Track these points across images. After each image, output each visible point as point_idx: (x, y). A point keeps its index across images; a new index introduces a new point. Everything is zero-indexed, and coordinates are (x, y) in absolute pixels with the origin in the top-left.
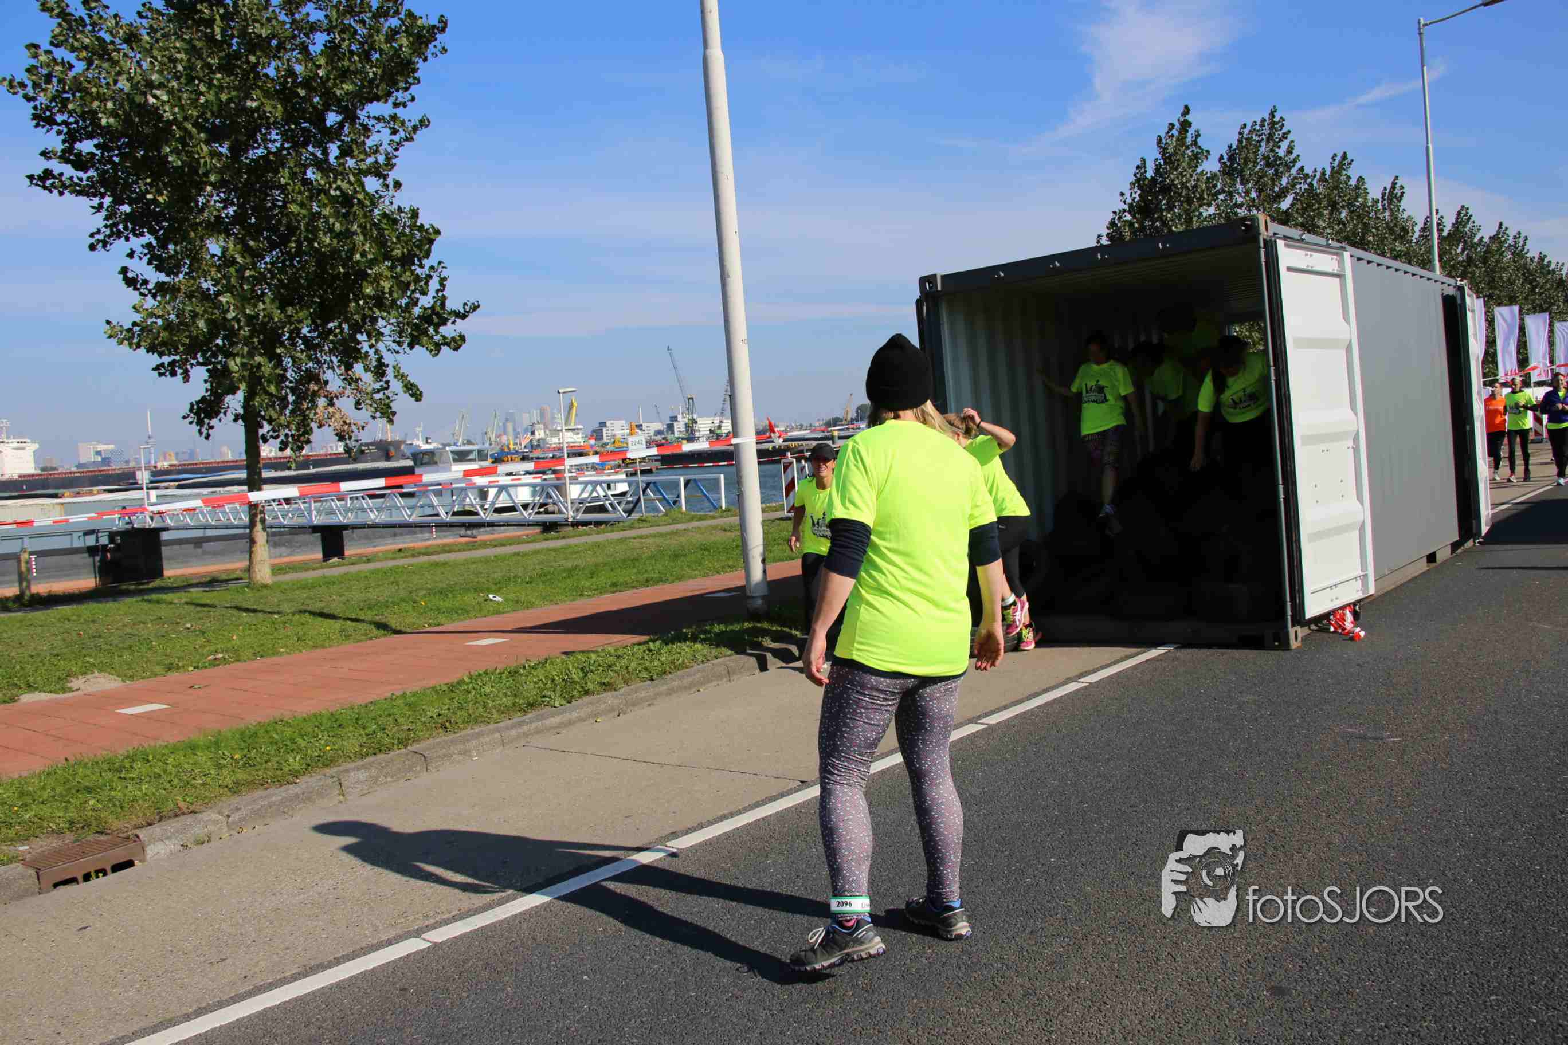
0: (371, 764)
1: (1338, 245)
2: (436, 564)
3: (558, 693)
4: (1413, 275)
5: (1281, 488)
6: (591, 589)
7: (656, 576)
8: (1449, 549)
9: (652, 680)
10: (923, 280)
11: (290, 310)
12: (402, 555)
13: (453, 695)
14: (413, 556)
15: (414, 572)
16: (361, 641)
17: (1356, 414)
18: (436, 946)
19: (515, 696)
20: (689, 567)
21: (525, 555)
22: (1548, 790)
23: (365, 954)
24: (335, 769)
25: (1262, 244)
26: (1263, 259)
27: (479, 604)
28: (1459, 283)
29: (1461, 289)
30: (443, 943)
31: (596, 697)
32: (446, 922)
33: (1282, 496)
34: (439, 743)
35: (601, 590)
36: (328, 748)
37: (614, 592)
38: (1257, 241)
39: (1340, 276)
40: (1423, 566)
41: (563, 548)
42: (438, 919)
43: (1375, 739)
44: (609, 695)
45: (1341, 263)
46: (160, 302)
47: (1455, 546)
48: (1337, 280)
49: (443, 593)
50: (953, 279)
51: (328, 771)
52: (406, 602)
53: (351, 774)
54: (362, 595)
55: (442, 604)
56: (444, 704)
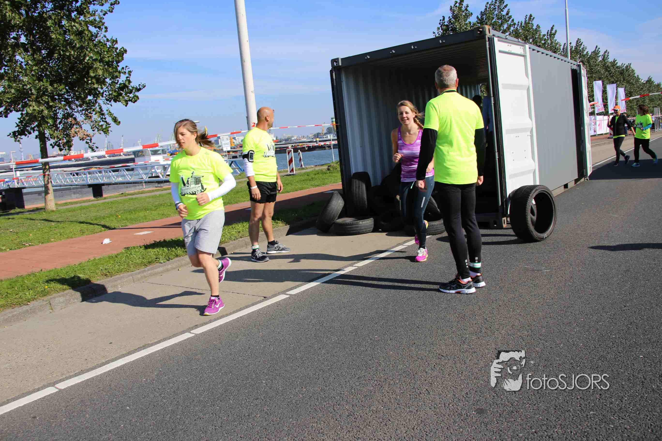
0: (66, 294)
1: (523, 42)
2: (132, 199)
3: (164, 256)
4: (559, 58)
7: (227, 201)
8: (574, 181)
10: (333, 61)
11: (55, 85)
12: (122, 195)
13: (116, 259)
14: (125, 196)
15: (121, 203)
16: (89, 234)
17: (531, 120)
18: (60, 391)
19: (143, 258)
20: (242, 197)
22: (618, 295)
23: (23, 397)
25: (487, 40)
26: (488, 46)
27: (145, 216)
28: (578, 64)
29: (579, 66)
30: (64, 389)
32: (70, 377)
34: (102, 283)
36: (46, 287)
38: (485, 38)
39: (524, 56)
40: (562, 189)
42: (67, 375)
43: (538, 270)
45: (525, 50)
47: (576, 181)
48: (522, 58)
49: (130, 212)
50: (347, 60)
51: (45, 298)
52: (113, 216)
53: (57, 299)
54: (95, 214)
55: (129, 217)
56: (110, 263)
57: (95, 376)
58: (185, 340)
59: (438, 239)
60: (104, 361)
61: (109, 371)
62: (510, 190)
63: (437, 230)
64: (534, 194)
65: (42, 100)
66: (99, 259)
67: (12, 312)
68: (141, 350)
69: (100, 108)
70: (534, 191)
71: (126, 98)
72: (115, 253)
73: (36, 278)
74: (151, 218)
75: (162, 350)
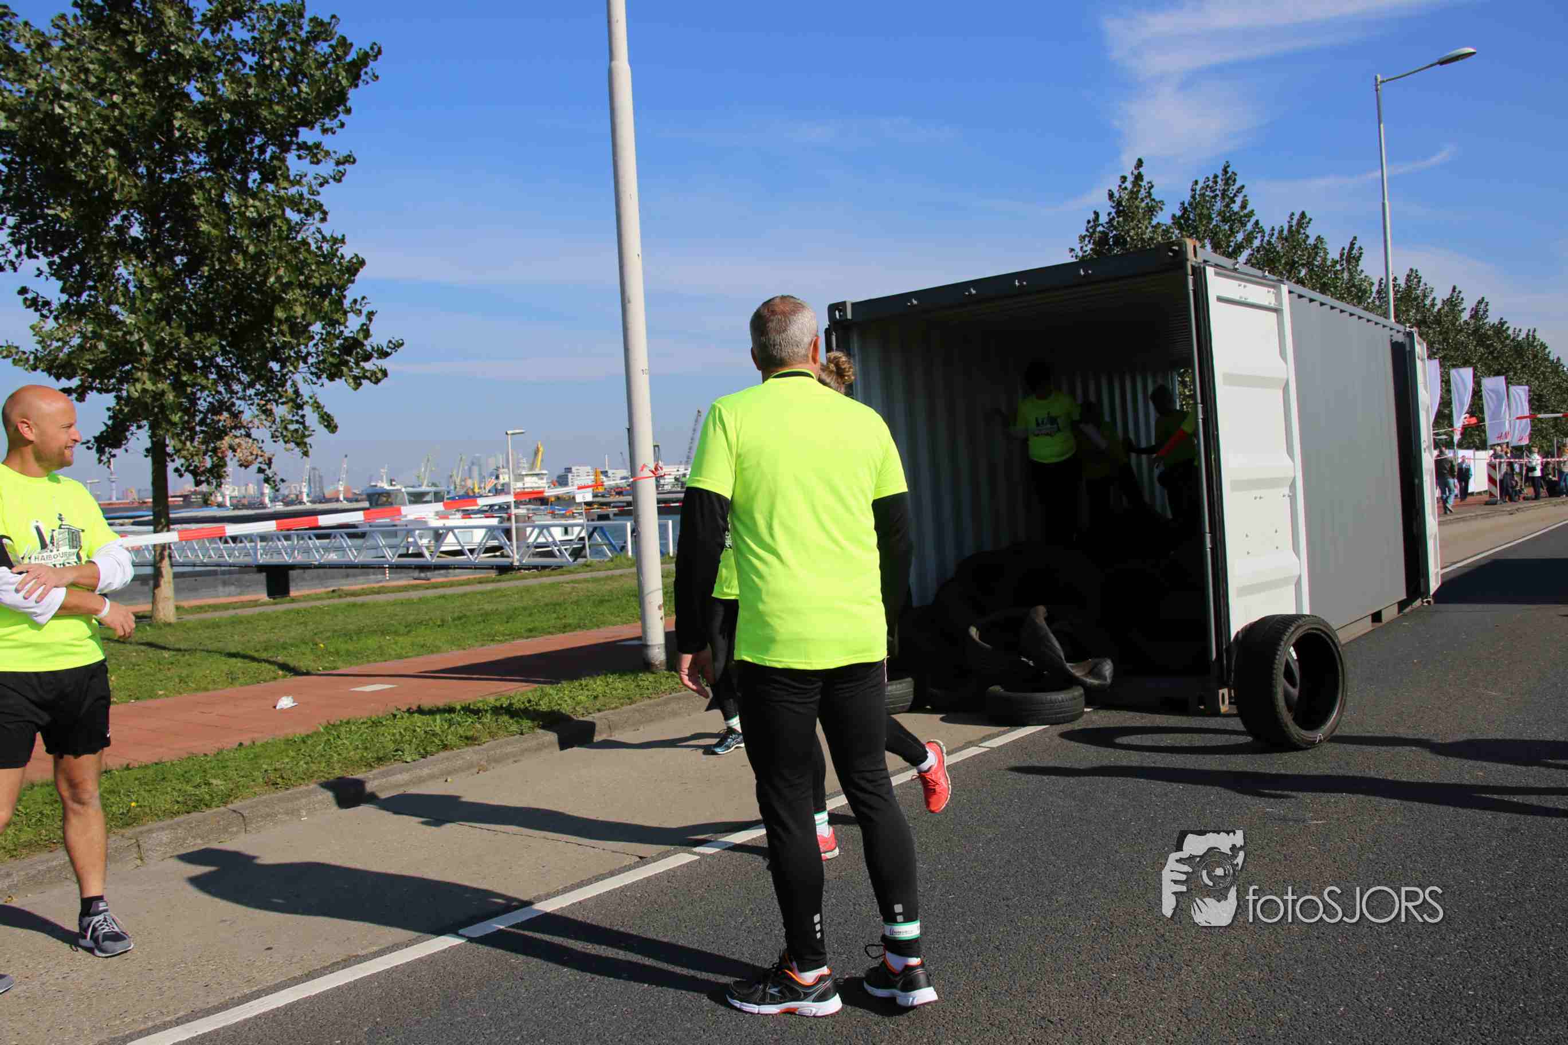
0: (179, 824)
1: (1275, 278)
2: (354, 605)
3: (414, 746)
4: (1360, 318)
5: (1208, 537)
6: (504, 635)
7: (576, 621)
8: (1396, 608)
9: (522, 734)
10: (833, 308)
11: (198, 337)
12: (331, 595)
13: (302, 745)
14: (340, 596)
15: (328, 614)
16: (248, 684)
17: (1293, 460)
19: (366, 748)
20: (612, 614)
21: (452, 596)
22: (1487, 890)
24: (133, 830)
25: (1190, 271)
26: (1191, 287)
27: (380, 647)
28: (1408, 329)
29: (1410, 335)
31: (456, 751)
33: (1209, 545)
34: (265, 801)
35: (514, 635)
36: (133, 804)
37: (528, 638)
38: (1184, 267)
39: (1277, 311)
40: (1367, 625)
41: (491, 592)
43: (1295, 821)
44: (470, 749)
45: (1278, 297)
46: (61, 325)
47: (1402, 605)
48: (1274, 315)
49: (348, 636)
50: (866, 307)
51: (128, 832)
52: (307, 643)
53: (154, 835)
54: (266, 636)
55: (343, 647)
56: (288, 756)
57: (223, 1028)
58: (444, 951)
59: (1064, 735)
60: (247, 991)
61: (256, 1017)
62: (1237, 624)
63: (1061, 713)
64: (1292, 635)
65: (165, 368)
66: (262, 746)
67: (47, 861)
68: (338, 970)
69: (297, 392)
70: (1292, 629)
71: (356, 372)
72: (301, 731)
73: (111, 781)
74: (393, 653)
75: (387, 971)
